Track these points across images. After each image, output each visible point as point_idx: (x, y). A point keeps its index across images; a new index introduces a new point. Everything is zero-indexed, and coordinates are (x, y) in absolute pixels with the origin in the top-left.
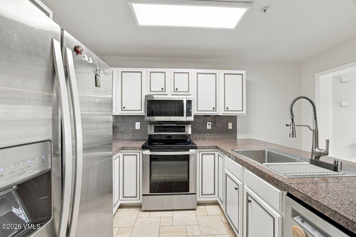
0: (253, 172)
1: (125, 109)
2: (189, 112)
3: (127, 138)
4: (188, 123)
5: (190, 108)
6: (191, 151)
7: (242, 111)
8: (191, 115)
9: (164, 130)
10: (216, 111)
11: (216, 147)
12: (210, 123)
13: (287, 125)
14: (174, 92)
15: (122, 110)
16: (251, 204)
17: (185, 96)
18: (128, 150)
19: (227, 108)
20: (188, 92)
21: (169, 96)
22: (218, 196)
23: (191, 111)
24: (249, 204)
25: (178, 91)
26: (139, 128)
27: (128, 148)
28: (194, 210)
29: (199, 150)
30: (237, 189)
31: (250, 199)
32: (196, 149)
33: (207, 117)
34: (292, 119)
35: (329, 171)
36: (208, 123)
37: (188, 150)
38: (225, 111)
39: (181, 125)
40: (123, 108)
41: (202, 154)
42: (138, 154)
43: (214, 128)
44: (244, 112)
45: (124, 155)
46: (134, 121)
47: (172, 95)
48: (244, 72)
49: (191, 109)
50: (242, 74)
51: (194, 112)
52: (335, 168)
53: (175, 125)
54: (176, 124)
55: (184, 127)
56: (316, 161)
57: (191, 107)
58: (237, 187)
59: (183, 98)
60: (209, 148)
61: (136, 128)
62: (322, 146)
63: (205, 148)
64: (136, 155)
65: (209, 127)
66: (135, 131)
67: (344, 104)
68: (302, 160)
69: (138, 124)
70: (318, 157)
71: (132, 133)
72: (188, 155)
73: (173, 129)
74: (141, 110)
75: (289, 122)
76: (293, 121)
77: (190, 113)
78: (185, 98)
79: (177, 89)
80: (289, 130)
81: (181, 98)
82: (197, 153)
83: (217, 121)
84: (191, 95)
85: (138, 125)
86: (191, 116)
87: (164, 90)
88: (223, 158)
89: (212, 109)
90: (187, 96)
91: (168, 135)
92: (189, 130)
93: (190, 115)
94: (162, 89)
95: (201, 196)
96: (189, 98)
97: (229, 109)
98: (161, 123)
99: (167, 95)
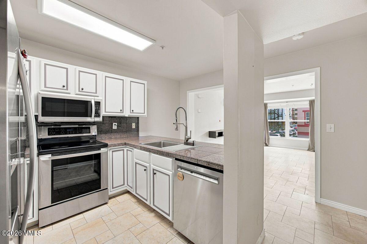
0: (157, 154)
4: (94, 123)
6: (102, 149)
7: (144, 113)
8: (100, 115)
9: (62, 133)
10: (123, 113)
11: (125, 144)
12: (116, 124)
13: (174, 124)
14: (79, 91)
16: (156, 175)
17: (93, 97)
19: (133, 111)
20: (96, 93)
21: (72, 94)
22: (128, 185)
24: (155, 175)
25: (83, 90)
28: (106, 203)
29: (109, 148)
30: (146, 170)
31: (155, 172)
32: (107, 147)
33: (113, 118)
34: (176, 120)
35: (191, 146)
36: (114, 124)
37: (99, 149)
38: (131, 113)
39: (84, 126)
41: (113, 151)
43: (120, 128)
44: (146, 114)
47: (76, 94)
48: (145, 82)
49: (100, 110)
50: (144, 84)
51: (103, 113)
52: (193, 144)
53: (77, 126)
54: (79, 125)
55: (89, 128)
56: (187, 143)
57: (100, 108)
58: (145, 168)
59: (91, 99)
60: (119, 145)
62: (189, 135)
63: (115, 145)
65: (115, 127)
67: (199, 111)
68: (180, 143)
70: (187, 141)
72: (100, 154)
73: (75, 130)
75: (175, 122)
76: (177, 121)
78: (93, 99)
80: (175, 126)
81: (89, 98)
82: (108, 151)
83: (122, 122)
84: (98, 97)
86: (100, 117)
87: (65, 88)
88: (132, 151)
89: (120, 111)
90: (95, 97)
91: (68, 137)
92: (94, 131)
93: (98, 116)
94: (64, 86)
95: (112, 190)
96: (97, 99)
97: (134, 112)
98: (58, 124)
99: (69, 93)
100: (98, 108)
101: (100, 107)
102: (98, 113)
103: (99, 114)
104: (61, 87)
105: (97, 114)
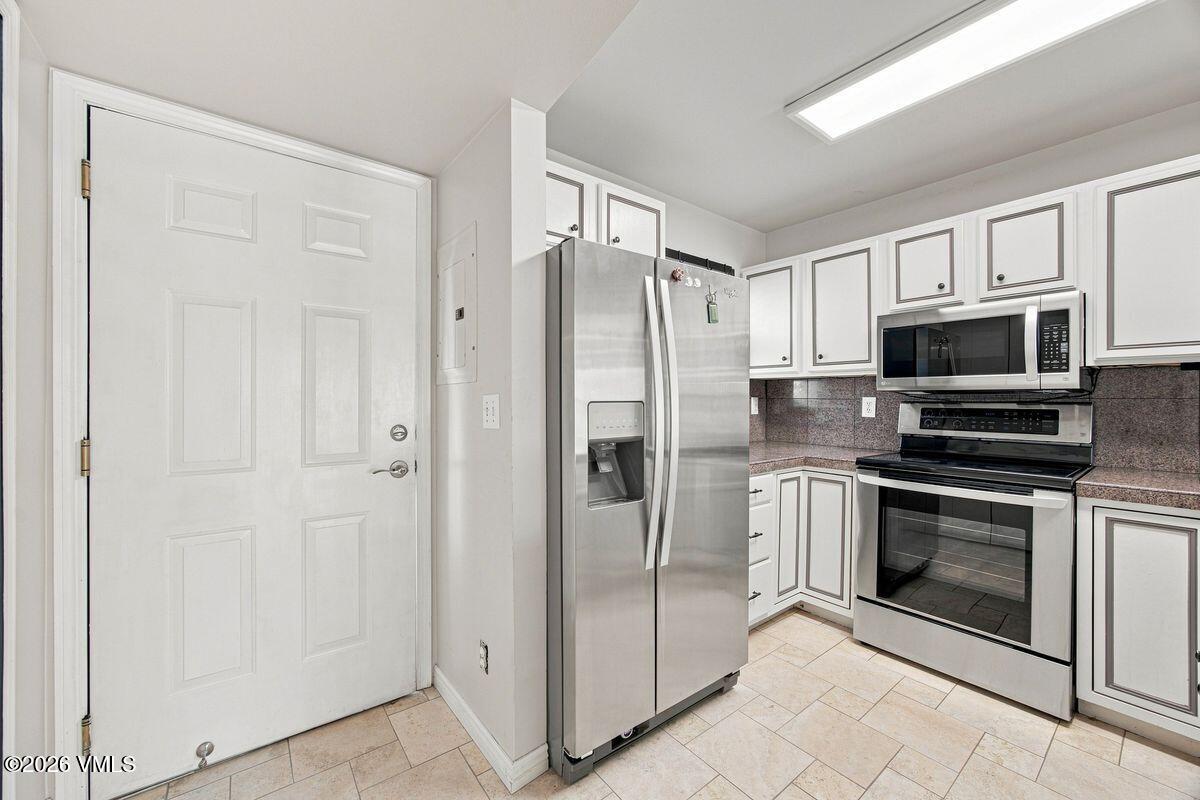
1: (822, 361)
2: (1054, 355)
3: (836, 442)
5: (1060, 340)
8: (1067, 364)
9: (958, 424)
14: (991, 287)
15: (815, 364)
17: (1038, 297)
18: (821, 465)
20: (1061, 276)
21: (971, 304)
23: (1063, 350)
25: (1006, 281)
26: (872, 415)
27: (822, 461)
37: (1027, 490)
40: (817, 358)
42: (848, 481)
45: (810, 480)
46: (858, 392)
47: (983, 301)
49: (1068, 341)
53: (1014, 406)
54: (1020, 403)
55: (1054, 415)
57: (1068, 333)
59: (1025, 306)
61: (865, 414)
63: (1125, 495)
64: (844, 484)
66: (860, 423)
69: (869, 404)
71: (852, 428)
74: (869, 361)
77: (1060, 359)
78: (1033, 305)
79: (1000, 278)
81: (1019, 306)
85: (869, 407)
86: (1067, 370)
87: (946, 290)
90: (1043, 296)
93: (1061, 364)
94: (941, 286)
96: (1056, 302)
98: (952, 397)
99: (961, 303)
100: (1060, 334)
101: (1068, 330)
102: (1060, 354)
103: (1064, 357)
104: (935, 291)
105: (1054, 358)
